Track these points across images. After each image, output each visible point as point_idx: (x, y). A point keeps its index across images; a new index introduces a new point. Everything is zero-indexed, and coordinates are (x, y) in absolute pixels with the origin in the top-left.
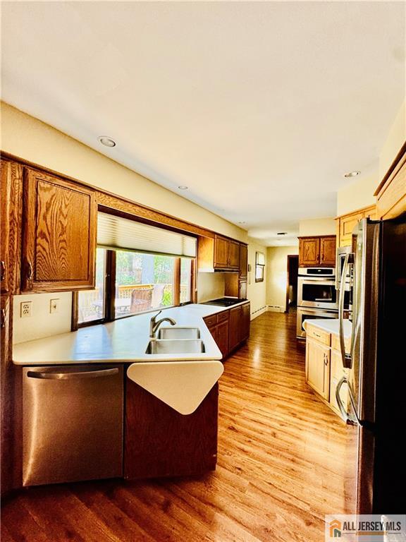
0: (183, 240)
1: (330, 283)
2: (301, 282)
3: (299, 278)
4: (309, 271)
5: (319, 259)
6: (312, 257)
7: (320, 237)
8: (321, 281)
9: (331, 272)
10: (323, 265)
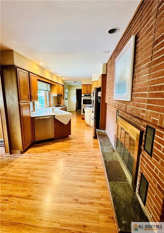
0: (47, 85)
1: (90, 99)
2: (83, 98)
3: (82, 97)
4: (85, 95)
5: (87, 91)
6: (85, 91)
7: (87, 85)
8: (88, 98)
9: (90, 95)
10: (89, 93)
